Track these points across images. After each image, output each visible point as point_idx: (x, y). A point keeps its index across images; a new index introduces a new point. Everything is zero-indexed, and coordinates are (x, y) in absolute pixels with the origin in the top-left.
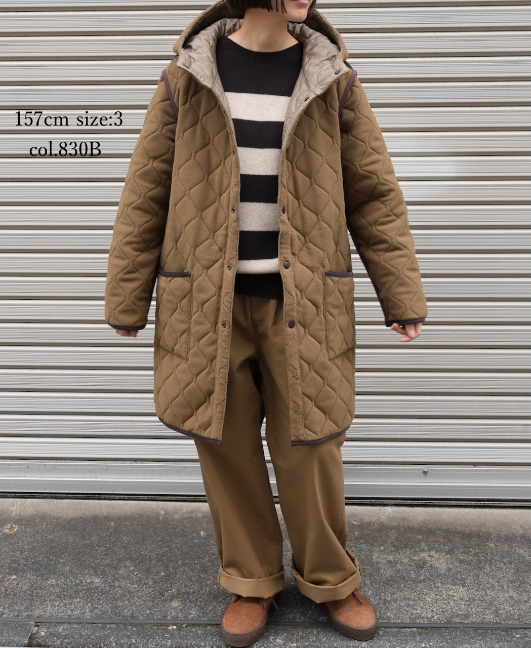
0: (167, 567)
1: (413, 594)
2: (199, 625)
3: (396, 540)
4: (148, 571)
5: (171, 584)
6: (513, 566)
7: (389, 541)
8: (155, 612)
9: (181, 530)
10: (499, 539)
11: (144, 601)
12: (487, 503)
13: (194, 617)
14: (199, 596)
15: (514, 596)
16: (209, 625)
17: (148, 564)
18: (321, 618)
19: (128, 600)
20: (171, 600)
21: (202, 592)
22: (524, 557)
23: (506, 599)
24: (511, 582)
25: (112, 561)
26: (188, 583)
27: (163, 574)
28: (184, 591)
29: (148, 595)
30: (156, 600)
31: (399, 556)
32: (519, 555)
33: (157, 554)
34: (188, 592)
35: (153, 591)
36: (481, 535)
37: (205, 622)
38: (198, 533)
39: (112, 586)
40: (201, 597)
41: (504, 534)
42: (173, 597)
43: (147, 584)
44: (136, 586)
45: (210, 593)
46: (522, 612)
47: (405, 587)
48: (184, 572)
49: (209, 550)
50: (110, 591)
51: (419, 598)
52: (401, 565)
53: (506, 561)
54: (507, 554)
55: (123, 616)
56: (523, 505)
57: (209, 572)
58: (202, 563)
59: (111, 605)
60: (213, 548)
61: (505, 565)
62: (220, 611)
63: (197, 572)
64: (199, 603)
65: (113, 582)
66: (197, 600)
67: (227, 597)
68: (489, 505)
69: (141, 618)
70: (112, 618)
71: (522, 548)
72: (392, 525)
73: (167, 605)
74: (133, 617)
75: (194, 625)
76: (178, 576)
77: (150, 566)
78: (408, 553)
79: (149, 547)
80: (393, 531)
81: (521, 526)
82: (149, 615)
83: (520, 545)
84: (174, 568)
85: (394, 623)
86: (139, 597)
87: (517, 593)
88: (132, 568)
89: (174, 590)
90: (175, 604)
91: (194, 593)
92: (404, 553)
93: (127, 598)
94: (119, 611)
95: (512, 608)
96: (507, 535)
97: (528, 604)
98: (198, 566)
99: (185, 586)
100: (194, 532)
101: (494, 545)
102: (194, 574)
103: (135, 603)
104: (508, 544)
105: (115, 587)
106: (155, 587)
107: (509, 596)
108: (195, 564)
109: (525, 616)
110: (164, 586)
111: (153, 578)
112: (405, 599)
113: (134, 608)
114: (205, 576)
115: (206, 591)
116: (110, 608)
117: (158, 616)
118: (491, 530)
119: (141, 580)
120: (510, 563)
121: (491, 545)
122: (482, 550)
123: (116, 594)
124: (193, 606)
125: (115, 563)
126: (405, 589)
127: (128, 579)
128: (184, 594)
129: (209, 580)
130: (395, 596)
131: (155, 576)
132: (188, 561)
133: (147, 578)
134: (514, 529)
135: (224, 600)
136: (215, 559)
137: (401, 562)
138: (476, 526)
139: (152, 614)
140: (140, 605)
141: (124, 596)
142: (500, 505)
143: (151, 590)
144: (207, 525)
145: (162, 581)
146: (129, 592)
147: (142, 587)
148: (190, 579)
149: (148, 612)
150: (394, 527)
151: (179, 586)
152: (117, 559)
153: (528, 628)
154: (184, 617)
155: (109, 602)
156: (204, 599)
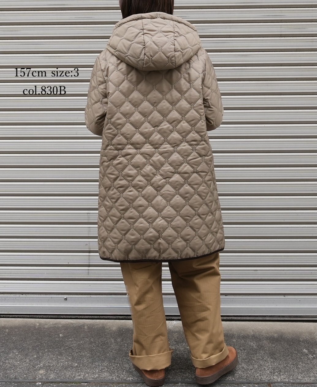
0: (38, 353)
1: (184, 366)
2: (55, 382)
3: (178, 338)
4: (27, 355)
5: (40, 361)
6: (246, 351)
7: (173, 339)
8: (29, 376)
9: (48, 334)
10: (239, 337)
11: (22, 370)
12: (233, 318)
13: (53, 378)
14: (57, 367)
15: (245, 366)
16: (61, 382)
17: (27, 351)
18: (128, 378)
19: (13, 370)
20: (39, 370)
21: (58, 366)
22: (253, 347)
23: (239, 368)
24: (244, 359)
25: (5, 350)
26: (50, 361)
27: (35, 356)
28: (47, 365)
29: (26, 368)
30: (30, 370)
31: (178, 347)
32: (250, 346)
33: (33, 346)
34: (50, 366)
35: (29, 365)
36: (228, 335)
37: (59, 381)
38: (59, 335)
39: (4, 362)
40: (57, 368)
41: (242, 334)
42: (41, 368)
43: (25, 361)
44: (19, 362)
45: (63, 366)
46: (248, 375)
47: (180, 362)
48: (48, 355)
49: (64, 344)
50: (2, 365)
51: (188, 368)
52: (179, 351)
53: (242, 349)
54: (243, 345)
55: (10, 378)
56: (255, 319)
57: (63, 355)
58: (60, 351)
59: (3, 373)
60: (67, 343)
61: (241, 351)
62: (68, 375)
63: (56, 355)
64: (56, 371)
65: (5, 360)
66: (54, 370)
67: (72, 368)
68: (234, 319)
69: (20, 379)
70: (3, 379)
71: (252, 342)
72: (176, 330)
73: (36, 372)
74: (15, 378)
75: (52, 382)
76: (45, 357)
77: (28, 352)
78: (184, 345)
79: (28, 342)
80: (176, 334)
81: (253, 331)
82: (25, 377)
83: (251, 340)
84: (42, 353)
85: (172, 381)
86: (20, 369)
87: (247, 365)
88: (17, 353)
89: (41, 365)
90: (42, 372)
91: (53, 366)
92: (181, 345)
93: (13, 369)
94: (8, 375)
95: (242, 373)
96: (244, 335)
97: (252, 371)
98: (57, 352)
99: (48, 363)
100: (56, 334)
101: (236, 341)
102: (54, 356)
103: (17, 371)
104: (244, 340)
105: (6, 363)
106: (30, 363)
107: (242, 367)
108: (55, 351)
109: (250, 377)
110: (36, 363)
111: (29, 358)
112: (180, 369)
113: (16, 374)
114: (61, 357)
115: (61, 365)
116: (2, 374)
117: (30, 378)
118: (235, 333)
119: (22, 360)
120: (244, 350)
121: (234, 340)
122: (228, 343)
123: (6, 367)
124: (52, 373)
125: (7, 351)
126: (180, 364)
127: (14, 359)
128: (47, 366)
129: (63, 359)
130: (174, 367)
131: (30, 357)
132: (51, 350)
133: (26, 359)
134: (248, 332)
135: (71, 369)
136: (67, 348)
137: (179, 350)
138: (226, 331)
139: (27, 377)
140: (21, 372)
141: (11, 368)
142: (241, 319)
143: (28, 365)
144: (64, 331)
145: (35, 360)
146: (14, 366)
147: (22, 363)
148: (52, 359)
149: (25, 376)
150: (177, 332)
151: (45, 362)
152: (8, 349)
153: (251, 383)
154: (46, 379)
155: (2, 371)
156: (59, 369)
